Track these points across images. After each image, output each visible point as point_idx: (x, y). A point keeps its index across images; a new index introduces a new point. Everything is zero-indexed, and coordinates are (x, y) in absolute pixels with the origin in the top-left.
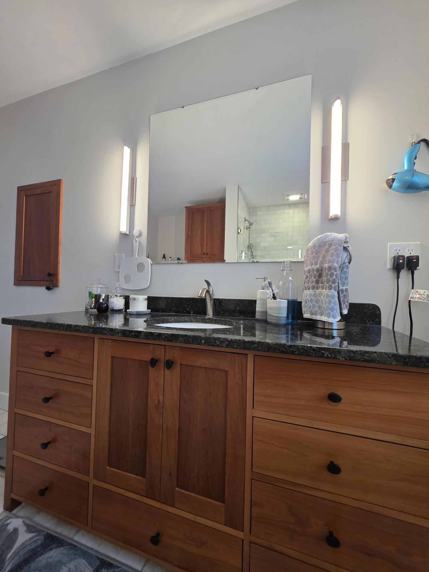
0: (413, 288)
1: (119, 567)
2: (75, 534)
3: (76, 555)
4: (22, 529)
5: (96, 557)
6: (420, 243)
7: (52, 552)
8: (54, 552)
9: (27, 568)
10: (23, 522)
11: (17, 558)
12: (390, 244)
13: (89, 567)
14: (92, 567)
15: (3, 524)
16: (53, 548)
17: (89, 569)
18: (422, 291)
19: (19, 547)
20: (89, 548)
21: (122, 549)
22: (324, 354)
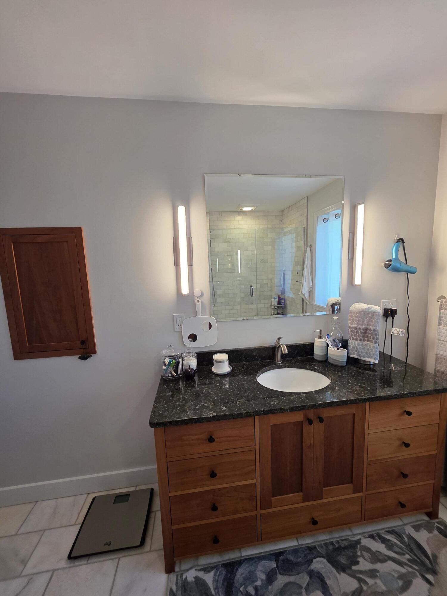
0: (393, 327)
1: (287, 550)
2: (241, 553)
3: (256, 562)
4: (201, 574)
5: (268, 555)
6: (396, 300)
7: (239, 571)
8: (241, 570)
9: (234, 589)
10: (196, 570)
11: (220, 590)
12: (383, 301)
13: (270, 562)
14: (273, 561)
15: (182, 580)
16: (238, 569)
17: (272, 563)
18: (398, 330)
19: (213, 584)
20: (259, 553)
21: (277, 541)
22: (409, 395)
